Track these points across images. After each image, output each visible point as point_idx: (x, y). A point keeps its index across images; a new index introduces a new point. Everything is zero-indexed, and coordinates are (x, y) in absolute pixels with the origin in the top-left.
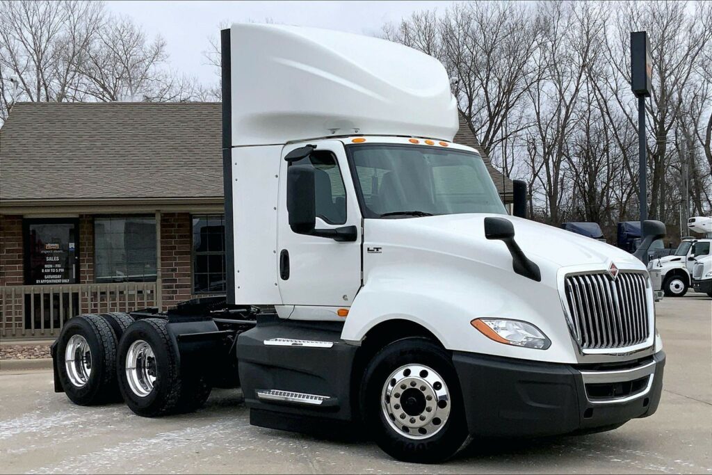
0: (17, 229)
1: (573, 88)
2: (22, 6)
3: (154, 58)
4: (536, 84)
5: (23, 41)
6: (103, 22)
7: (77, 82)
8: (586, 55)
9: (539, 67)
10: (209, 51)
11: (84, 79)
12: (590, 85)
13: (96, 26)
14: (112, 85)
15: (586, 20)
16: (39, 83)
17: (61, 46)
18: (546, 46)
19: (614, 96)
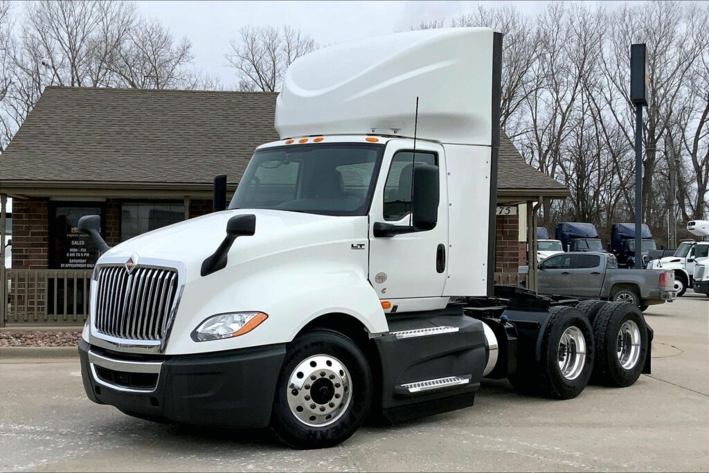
0: (42, 211)
2: (59, 7)
3: (180, 59)
4: (534, 92)
5: (60, 40)
6: (134, 23)
7: (108, 79)
8: (583, 67)
9: (538, 77)
10: (230, 54)
11: (115, 76)
12: (584, 95)
13: (127, 28)
14: (140, 83)
15: (583, 34)
16: (73, 79)
17: (94, 46)
18: (545, 58)
19: (608, 105)
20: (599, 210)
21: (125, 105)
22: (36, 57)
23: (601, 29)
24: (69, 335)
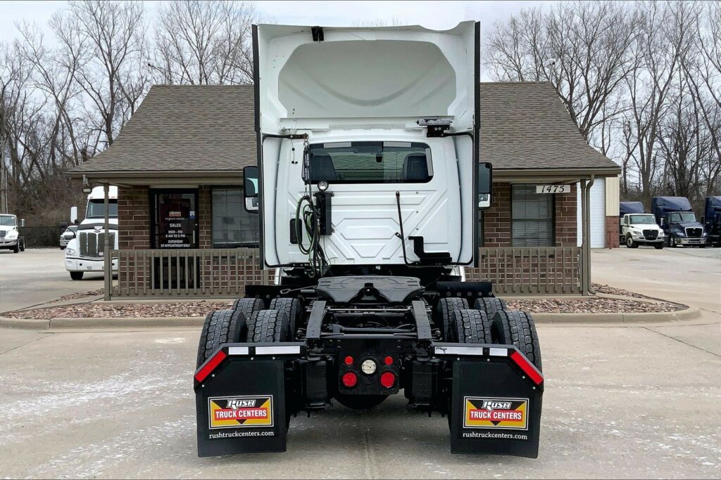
0: (144, 197)
1: (666, 76)
4: (632, 72)
5: (188, 39)
7: (232, 75)
8: (680, 46)
9: (636, 56)
12: (682, 73)
15: (680, 14)
17: (219, 44)
18: (642, 38)
19: (705, 83)
20: (698, 184)
21: (220, 100)
22: (167, 56)
23: (697, 8)
24: (163, 307)
